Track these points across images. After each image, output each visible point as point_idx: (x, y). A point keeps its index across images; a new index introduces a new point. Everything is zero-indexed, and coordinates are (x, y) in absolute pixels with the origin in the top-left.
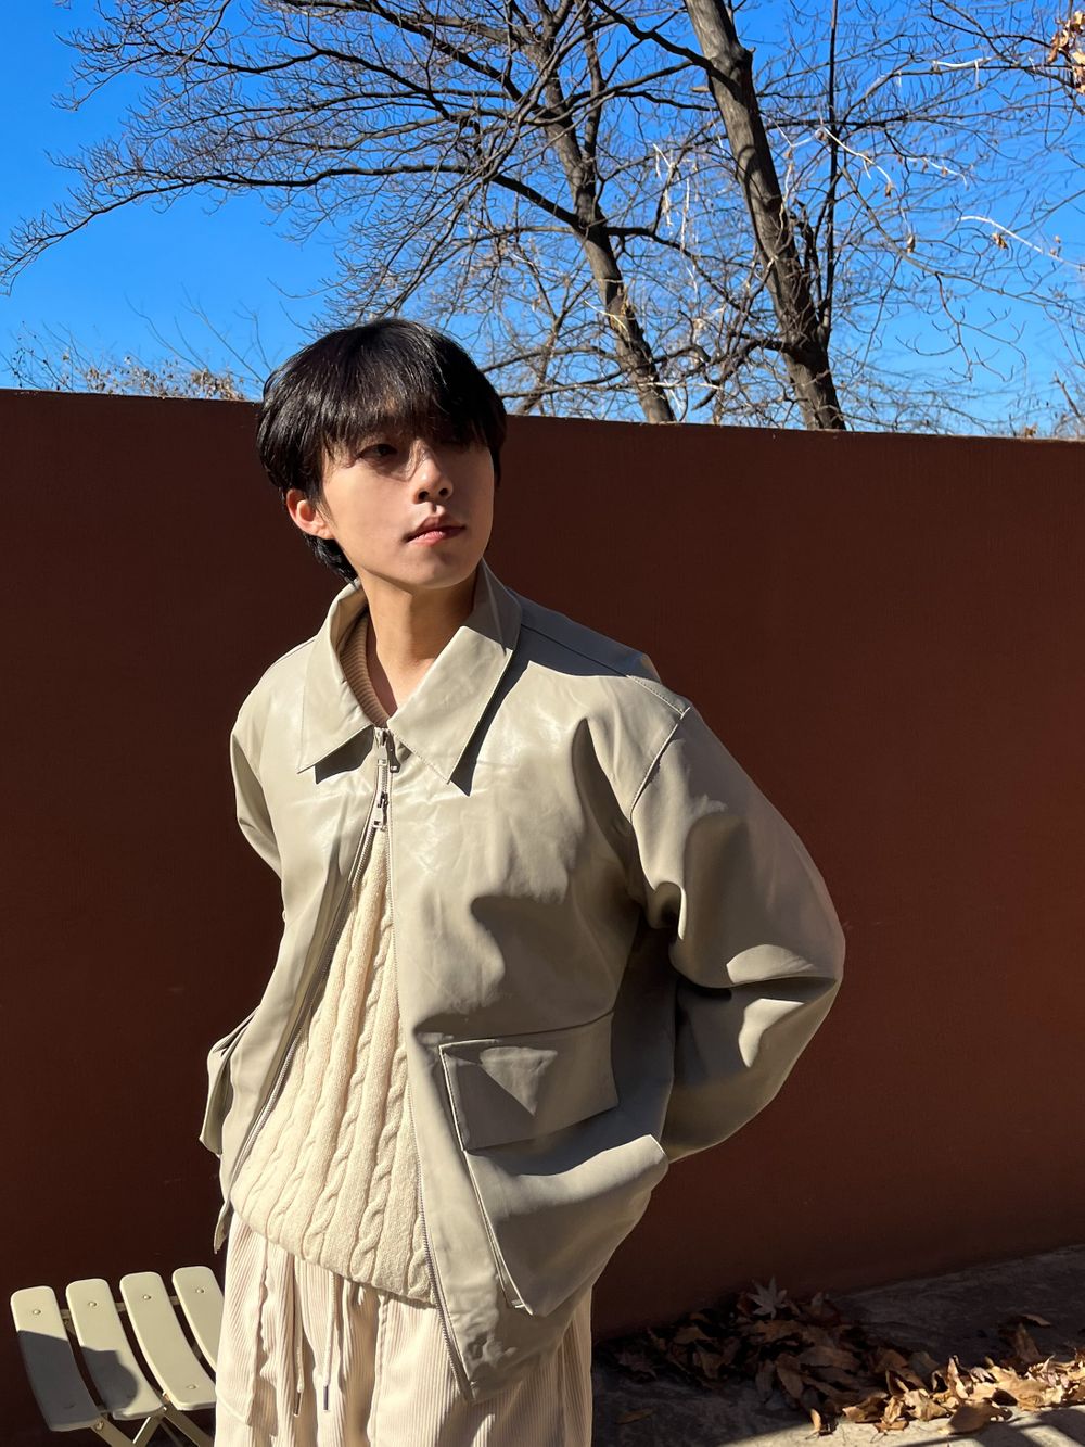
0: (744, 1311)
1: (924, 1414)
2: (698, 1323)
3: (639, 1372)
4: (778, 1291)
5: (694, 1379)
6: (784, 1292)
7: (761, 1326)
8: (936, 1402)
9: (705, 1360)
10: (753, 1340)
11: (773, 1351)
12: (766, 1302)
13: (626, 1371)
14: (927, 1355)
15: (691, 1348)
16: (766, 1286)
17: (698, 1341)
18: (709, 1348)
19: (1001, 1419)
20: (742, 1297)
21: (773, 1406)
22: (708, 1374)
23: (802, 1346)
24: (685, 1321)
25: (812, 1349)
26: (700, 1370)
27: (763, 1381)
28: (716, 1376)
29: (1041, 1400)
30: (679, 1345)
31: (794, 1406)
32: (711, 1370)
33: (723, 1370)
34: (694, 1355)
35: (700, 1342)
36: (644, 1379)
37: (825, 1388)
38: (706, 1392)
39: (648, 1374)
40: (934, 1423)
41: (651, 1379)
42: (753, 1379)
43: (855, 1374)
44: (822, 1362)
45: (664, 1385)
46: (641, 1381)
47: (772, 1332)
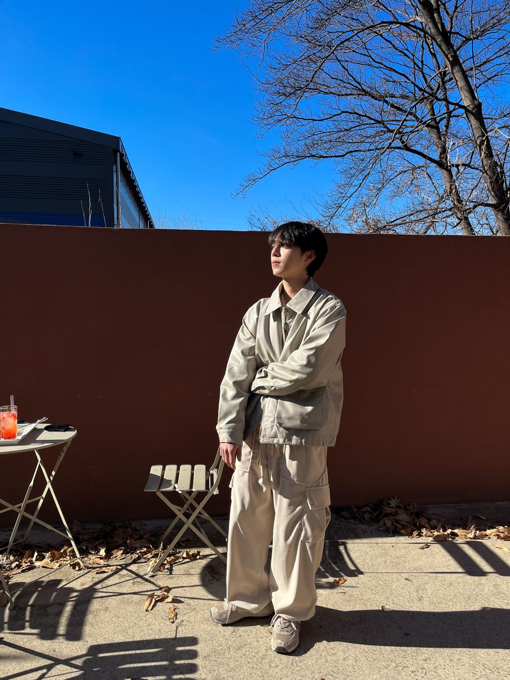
0: (386, 505)
1: (426, 535)
3: (345, 516)
4: (397, 500)
5: (361, 519)
6: (398, 501)
7: (387, 509)
8: (431, 532)
10: (384, 512)
11: (387, 515)
12: (393, 503)
14: (435, 521)
15: (364, 512)
16: (394, 499)
17: (367, 511)
18: (370, 513)
19: (450, 539)
20: (385, 501)
21: (381, 529)
22: (366, 519)
23: (397, 513)
25: (399, 515)
27: (381, 523)
29: (467, 536)
30: (361, 511)
31: (387, 529)
33: (371, 518)
34: (364, 514)
35: (368, 511)
37: (398, 525)
38: (364, 524)
39: (348, 517)
40: (428, 538)
41: (349, 519)
42: (379, 522)
43: (410, 523)
44: (400, 518)
46: (345, 519)
47: (389, 510)
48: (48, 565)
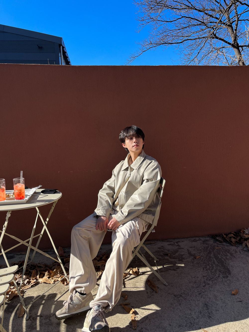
0: (242, 233)
2: (233, 234)
3: (220, 240)
5: (230, 243)
7: (245, 235)
9: (233, 240)
10: (243, 237)
11: (246, 239)
12: (247, 231)
13: (217, 240)
15: (231, 238)
16: (247, 229)
18: (234, 238)
20: (242, 230)
21: (245, 249)
24: (231, 233)
26: (232, 242)
27: (244, 245)
28: (235, 243)
30: (228, 237)
32: (234, 242)
34: (231, 239)
36: (220, 242)
38: (232, 245)
39: (222, 241)
42: (242, 244)
45: (224, 243)
48: (47, 281)
